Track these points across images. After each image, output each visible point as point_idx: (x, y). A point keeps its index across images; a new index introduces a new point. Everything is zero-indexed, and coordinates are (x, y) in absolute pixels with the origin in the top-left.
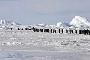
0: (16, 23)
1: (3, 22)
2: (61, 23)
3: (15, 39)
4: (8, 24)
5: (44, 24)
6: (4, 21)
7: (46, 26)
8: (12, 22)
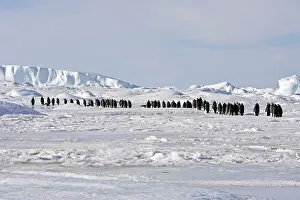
0: (120, 82)
1: (69, 77)
2: (293, 80)
3: (164, 140)
4: (88, 83)
5: (228, 84)
6: (75, 74)
7: (235, 91)
8: (104, 78)
